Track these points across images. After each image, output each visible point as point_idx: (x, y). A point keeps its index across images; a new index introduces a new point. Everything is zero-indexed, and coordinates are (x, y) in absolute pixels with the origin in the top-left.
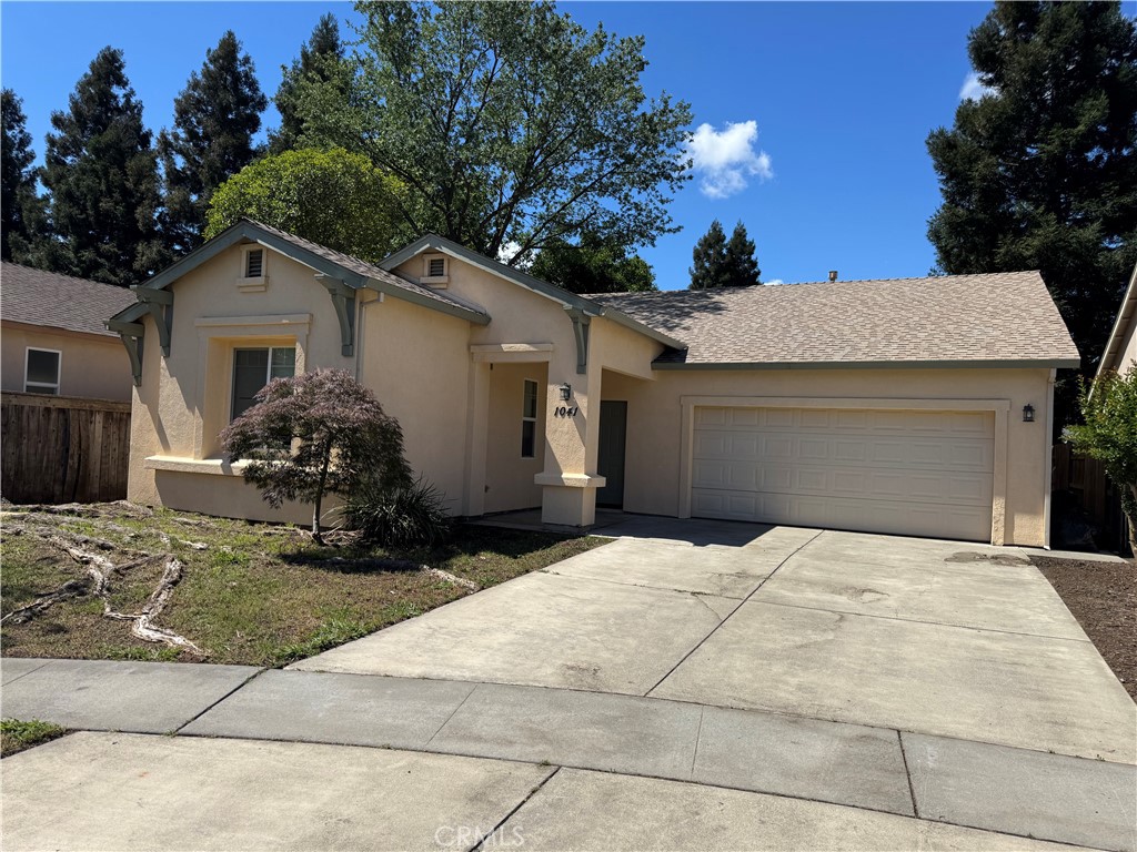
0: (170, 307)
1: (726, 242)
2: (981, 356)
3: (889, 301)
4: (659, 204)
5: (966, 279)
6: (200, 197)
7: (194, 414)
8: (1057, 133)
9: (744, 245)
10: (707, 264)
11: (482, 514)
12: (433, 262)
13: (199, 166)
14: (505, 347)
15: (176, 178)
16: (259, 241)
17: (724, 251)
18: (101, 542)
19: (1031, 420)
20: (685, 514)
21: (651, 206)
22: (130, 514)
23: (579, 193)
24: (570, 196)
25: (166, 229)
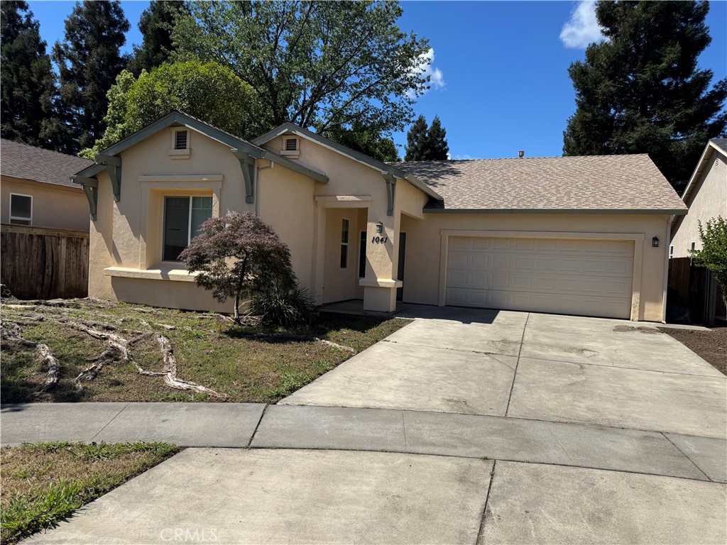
0: (119, 168)
1: (427, 129)
2: (628, 207)
3: (561, 171)
4: (407, 104)
5: (604, 158)
6: (84, 90)
7: (139, 239)
8: (649, 67)
9: (439, 131)
10: (416, 143)
11: (321, 304)
12: (288, 141)
13: (83, 68)
14: (339, 198)
15: (66, 75)
16: (187, 125)
17: (427, 135)
18: (105, 325)
19: (657, 246)
20: (442, 304)
21: (403, 105)
22: (101, 306)
23: (357, 96)
24: (350, 97)
25: (61, 111)
